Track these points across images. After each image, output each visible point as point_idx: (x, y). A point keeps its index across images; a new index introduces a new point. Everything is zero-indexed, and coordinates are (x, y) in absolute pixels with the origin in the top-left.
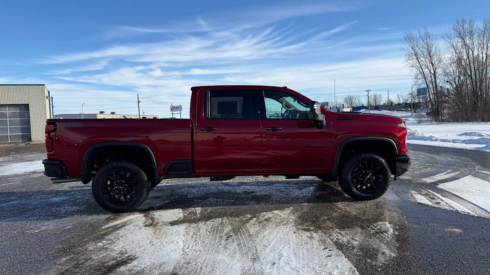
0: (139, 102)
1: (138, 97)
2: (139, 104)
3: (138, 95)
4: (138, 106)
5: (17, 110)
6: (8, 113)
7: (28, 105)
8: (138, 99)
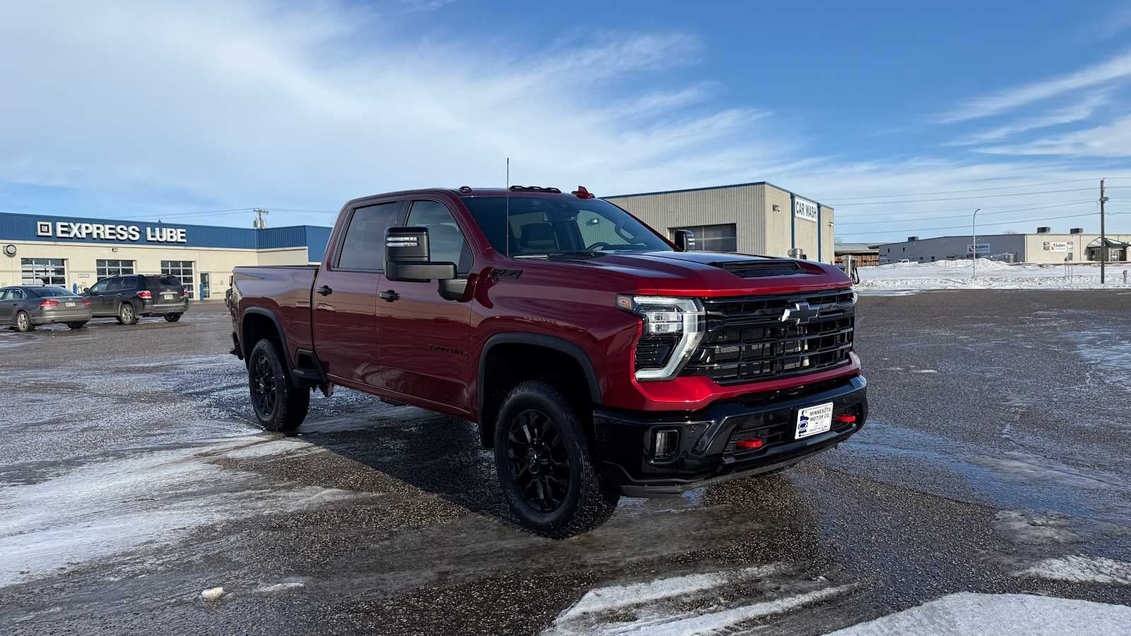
0: (1103, 200)
1: (1102, 188)
2: (1104, 204)
3: (1102, 182)
4: (1100, 212)
5: (718, 236)
6: (703, 242)
7: (735, 224)
8: (1102, 192)
